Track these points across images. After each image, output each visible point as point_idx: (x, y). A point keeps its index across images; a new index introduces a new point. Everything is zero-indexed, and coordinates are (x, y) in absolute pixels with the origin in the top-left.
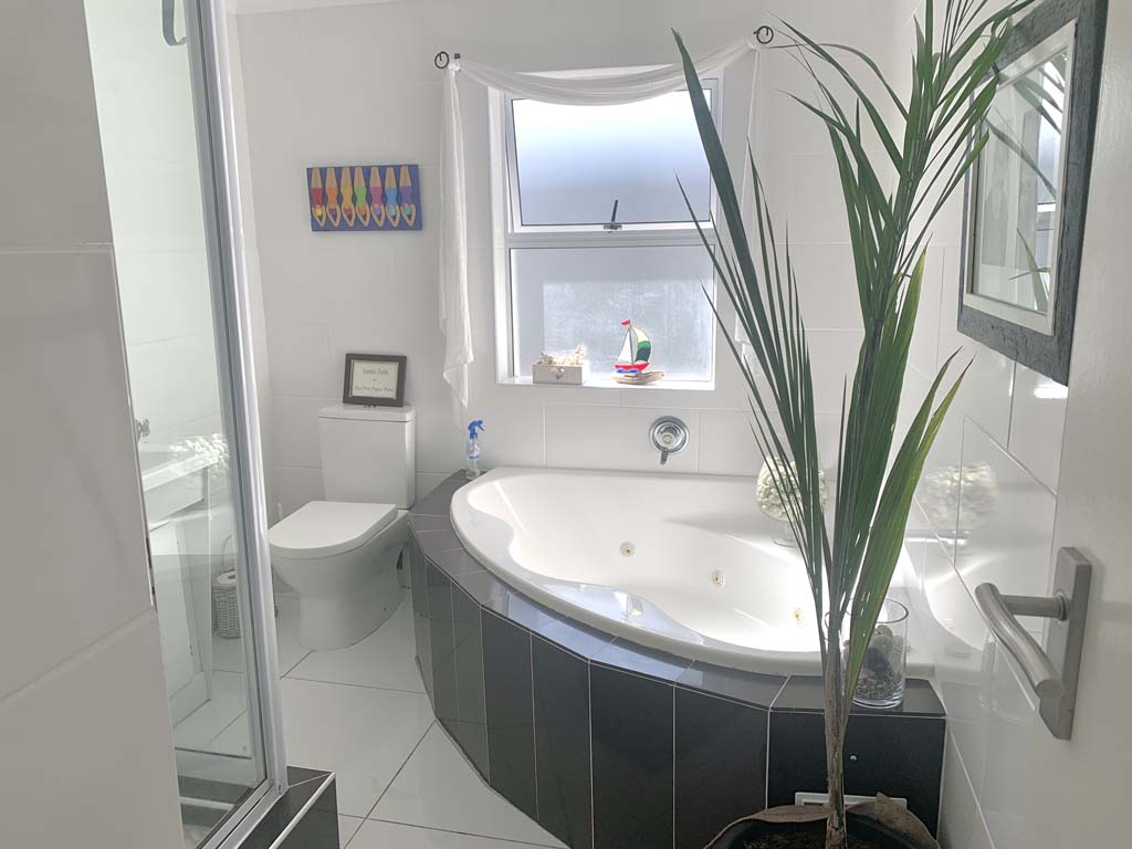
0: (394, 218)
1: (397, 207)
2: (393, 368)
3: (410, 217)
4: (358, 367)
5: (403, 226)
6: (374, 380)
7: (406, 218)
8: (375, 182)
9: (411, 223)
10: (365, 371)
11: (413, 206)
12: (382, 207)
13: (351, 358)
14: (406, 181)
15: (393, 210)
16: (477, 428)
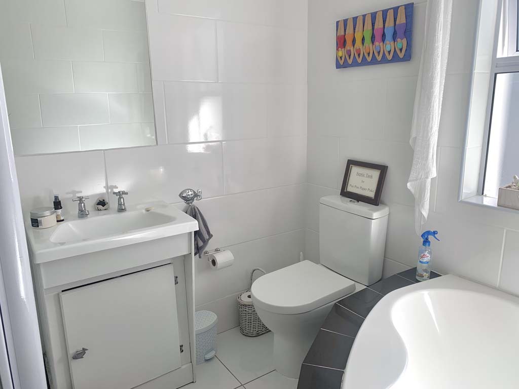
0: (389, 52)
1: (392, 42)
2: (376, 174)
3: (401, 50)
4: (355, 170)
5: (396, 59)
6: (363, 182)
7: (398, 52)
8: (379, 24)
9: (401, 55)
10: (358, 174)
11: (405, 41)
12: (381, 44)
13: (351, 163)
14: (401, 19)
15: (389, 46)
16: (431, 238)
